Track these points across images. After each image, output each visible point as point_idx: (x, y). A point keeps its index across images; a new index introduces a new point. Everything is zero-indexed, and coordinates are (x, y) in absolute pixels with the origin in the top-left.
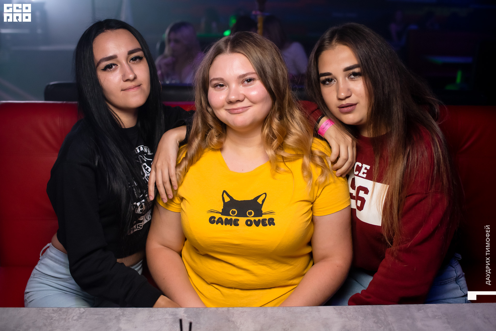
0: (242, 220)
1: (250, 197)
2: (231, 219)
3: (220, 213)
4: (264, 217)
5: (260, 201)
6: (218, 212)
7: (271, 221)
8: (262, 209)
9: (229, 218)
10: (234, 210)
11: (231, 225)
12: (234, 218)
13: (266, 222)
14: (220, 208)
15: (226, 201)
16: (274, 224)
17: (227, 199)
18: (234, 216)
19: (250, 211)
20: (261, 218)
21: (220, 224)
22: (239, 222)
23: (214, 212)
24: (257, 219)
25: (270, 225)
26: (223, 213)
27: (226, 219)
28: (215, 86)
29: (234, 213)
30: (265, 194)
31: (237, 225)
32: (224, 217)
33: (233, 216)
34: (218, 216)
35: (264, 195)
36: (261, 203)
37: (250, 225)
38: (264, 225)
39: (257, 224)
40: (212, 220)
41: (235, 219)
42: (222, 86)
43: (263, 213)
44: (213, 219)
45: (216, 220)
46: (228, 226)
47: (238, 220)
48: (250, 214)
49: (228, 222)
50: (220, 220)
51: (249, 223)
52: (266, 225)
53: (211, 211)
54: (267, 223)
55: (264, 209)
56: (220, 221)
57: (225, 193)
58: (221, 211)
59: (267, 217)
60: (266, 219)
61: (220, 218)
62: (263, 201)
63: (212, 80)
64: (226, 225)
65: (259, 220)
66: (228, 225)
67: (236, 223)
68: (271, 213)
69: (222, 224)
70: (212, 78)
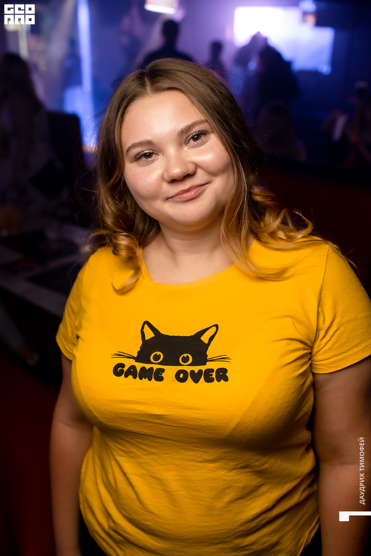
0: (170, 371)
1: (189, 332)
2: (152, 369)
3: (133, 358)
4: (209, 365)
5: (205, 338)
6: (130, 357)
7: (221, 374)
8: (207, 353)
9: (148, 366)
10: (158, 353)
11: (150, 379)
12: (155, 367)
13: (212, 375)
14: (135, 349)
15: (147, 338)
16: (226, 379)
17: (149, 334)
18: (158, 364)
19: (185, 355)
20: (203, 368)
21: (130, 377)
22: (163, 375)
23: (123, 356)
24: (196, 369)
25: (219, 380)
26: (138, 359)
27: (143, 368)
28: (138, 158)
29: (157, 358)
30: (217, 326)
31: (160, 379)
32: (139, 366)
33: (155, 364)
34: (128, 363)
35: (215, 328)
36: (206, 342)
37: (183, 380)
38: (209, 380)
39: (196, 377)
40: (118, 370)
41: (157, 369)
42: (148, 155)
43: (208, 358)
44: (120, 368)
45: (125, 369)
46: (145, 381)
47: (163, 370)
48: (185, 360)
49: (145, 374)
50: (132, 370)
51: (181, 376)
52: (211, 380)
53: (119, 355)
54: (214, 376)
55: (211, 353)
56: (132, 372)
57: (146, 326)
58: (135, 355)
59: (214, 366)
60: (212, 370)
61: (133, 367)
62: (211, 339)
63: (129, 148)
64: (141, 378)
65: (200, 371)
66: (145, 378)
67: (158, 376)
68: (223, 359)
69: (135, 377)
70: (129, 144)
